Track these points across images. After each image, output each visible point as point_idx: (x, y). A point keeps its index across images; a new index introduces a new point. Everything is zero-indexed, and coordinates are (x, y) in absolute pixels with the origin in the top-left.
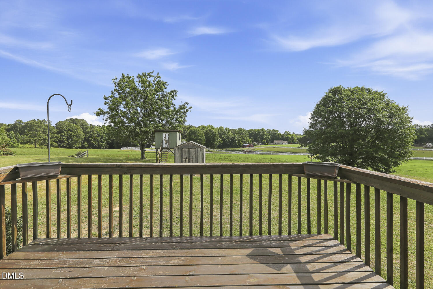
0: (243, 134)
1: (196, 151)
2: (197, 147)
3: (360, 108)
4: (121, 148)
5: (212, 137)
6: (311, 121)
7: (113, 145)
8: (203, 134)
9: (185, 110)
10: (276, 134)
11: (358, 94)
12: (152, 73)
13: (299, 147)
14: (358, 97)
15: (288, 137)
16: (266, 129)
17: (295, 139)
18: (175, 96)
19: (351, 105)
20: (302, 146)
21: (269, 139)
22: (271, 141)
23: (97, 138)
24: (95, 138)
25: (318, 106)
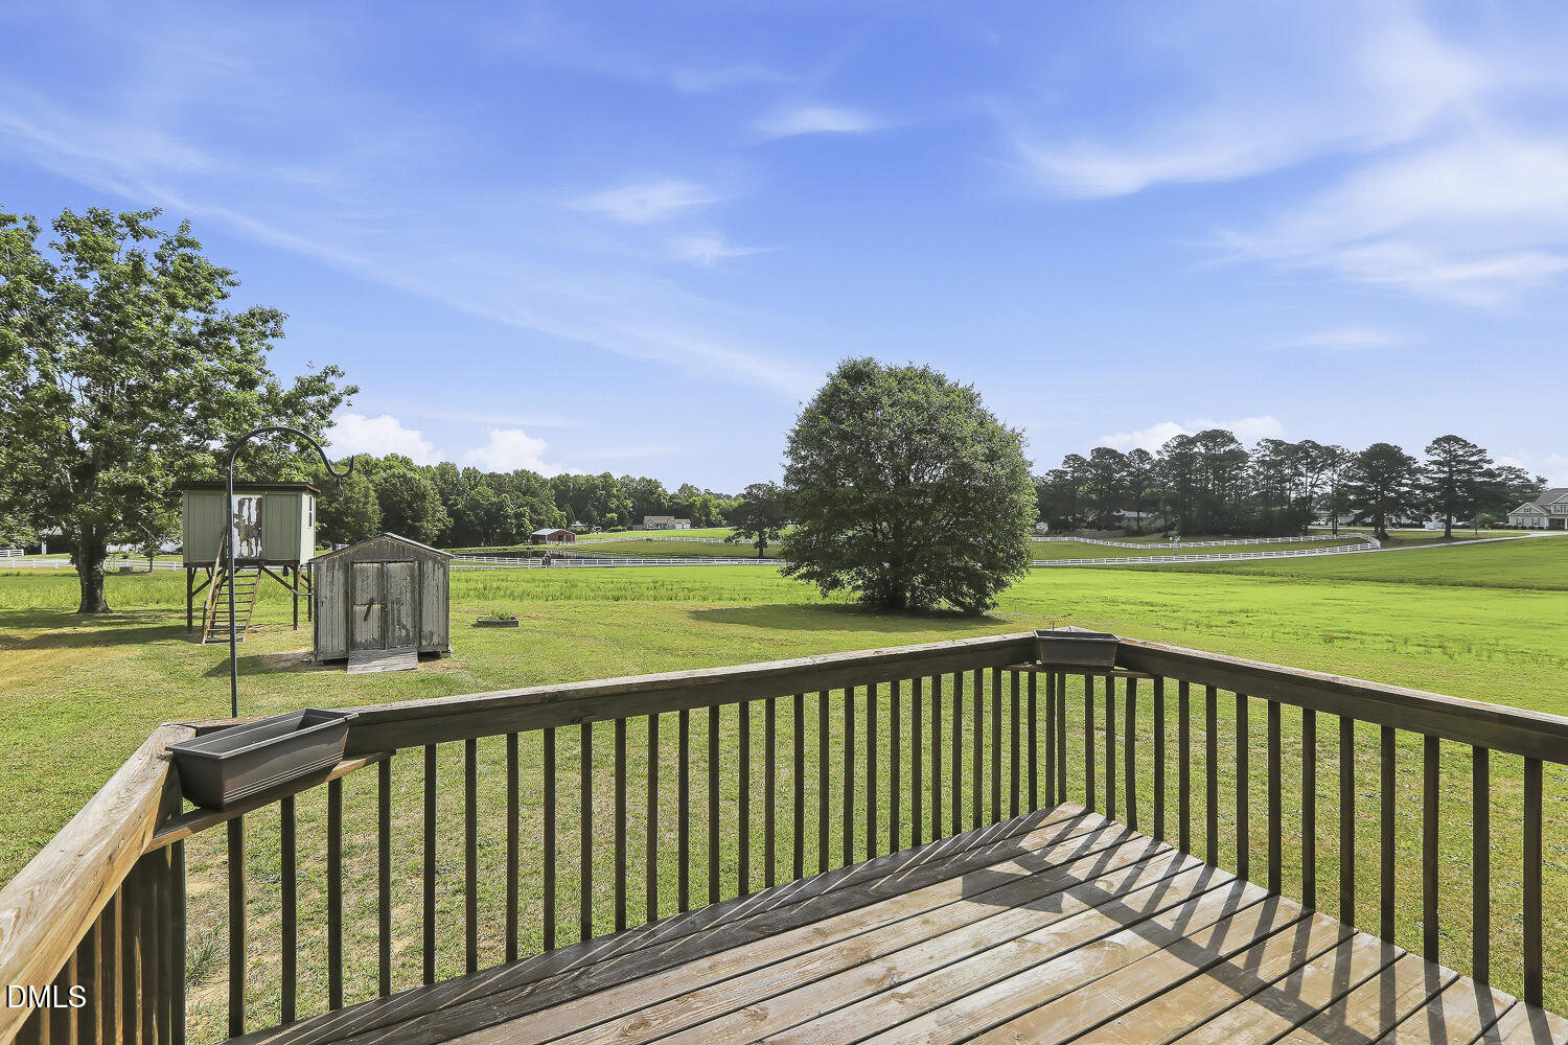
0: (534, 494)
1: (417, 573)
2: (421, 559)
3: (919, 431)
5: (410, 505)
6: (788, 462)
8: (372, 493)
9: (326, 399)
10: (652, 493)
11: (914, 390)
12: (146, 216)
13: (729, 540)
14: (915, 398)
15: (692, 505)
16: (617, 476)
17: (714, 511)
18: (274, 336)
19: (900, 419)
20: (739, 535)
21: (629, 512)
22: (634, 520)
25: (811, 417)
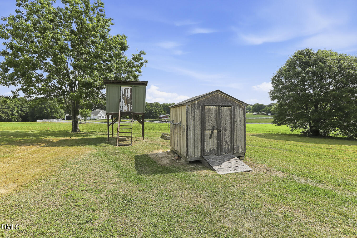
0: (159, 107)
1: (233, 113)
2: (234, 104)
4: (37, 121)
7: (28, 117)
23: (6, 110)
24: (4, 110)
